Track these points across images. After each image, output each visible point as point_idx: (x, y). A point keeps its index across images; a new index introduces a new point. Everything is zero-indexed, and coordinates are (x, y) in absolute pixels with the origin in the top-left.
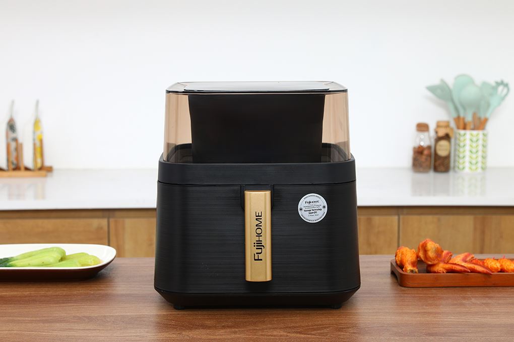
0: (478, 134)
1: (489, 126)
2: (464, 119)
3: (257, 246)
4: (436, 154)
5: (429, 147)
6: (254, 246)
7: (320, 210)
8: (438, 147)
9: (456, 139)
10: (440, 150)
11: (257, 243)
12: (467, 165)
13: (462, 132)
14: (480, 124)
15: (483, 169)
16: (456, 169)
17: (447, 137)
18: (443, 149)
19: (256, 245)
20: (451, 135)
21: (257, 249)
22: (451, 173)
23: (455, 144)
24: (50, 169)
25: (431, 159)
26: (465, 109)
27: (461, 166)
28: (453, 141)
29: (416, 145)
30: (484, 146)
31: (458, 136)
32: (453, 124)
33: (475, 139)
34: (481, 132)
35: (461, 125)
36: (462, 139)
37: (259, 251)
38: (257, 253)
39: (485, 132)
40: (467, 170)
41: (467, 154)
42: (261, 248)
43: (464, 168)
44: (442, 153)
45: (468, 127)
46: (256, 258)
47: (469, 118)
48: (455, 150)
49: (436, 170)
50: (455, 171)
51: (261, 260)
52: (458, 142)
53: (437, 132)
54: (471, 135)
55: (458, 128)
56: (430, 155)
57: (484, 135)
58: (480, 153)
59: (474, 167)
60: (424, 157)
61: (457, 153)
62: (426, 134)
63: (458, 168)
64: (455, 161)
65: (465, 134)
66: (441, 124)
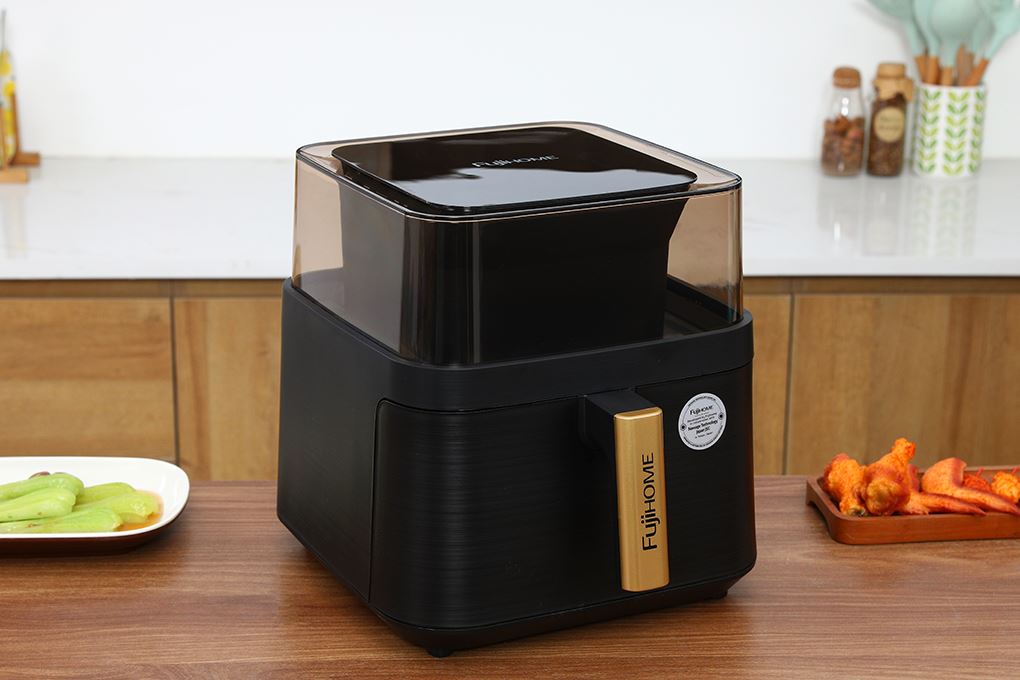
0: (966, 96)
1: (990, 76)
2: (937, 61)
3: (647, 521)
4: (873, 136)
5: (860, 121)
6: (643, 522)
7: (715, 422)
8: (878, 123)
9: (917, 103)
10: (882, 128)
11: (647, 516)
12: (939, 161)
13: (932, 89)
14: (969, 73)
15: (973, 169)
16: (916, 168)
17: (899, 101)
18: (888, 127)
19: (645, 519)
20: (907, 96)
21: (647, 526)
22: (905, 178)
23: (916, 115)
24: (34, 160)
25: (862, 147)
26: (940, 40)
27: (926, 164)
28: (911, 108)
29: (833, 116)
30: (978, 121)
31: (922, 97)
32: (912, 72)
33: (958, 105)
34: (972, 91)
35: (932, 74)
36: (931, 104)
37: (651, 530)
38: (647, 536)
39: (981, 89)
40: (938, 172)
41: (941, 137)
42: (654, 525)
43: (932, 167)
44: (886, 134)
45: (946, 78)
46: (647, 545)
47: (948, 61)
48: (915, 127)
49: (872, 170)
50: (912, 172)
51: (655, 547)
52: (921, 109)
53: (877, 89)
54: (952, 96)
55: (924, 80)
56: (860, 140)
57: (980, 97)
58: (968, 137)
59: (953, 166)
60: (847, 143)
61: (919, 133)
62: (854, 93)
63: (921, 166)
64: (913, 151)
65: (938, 95)
66: (890, 71)
